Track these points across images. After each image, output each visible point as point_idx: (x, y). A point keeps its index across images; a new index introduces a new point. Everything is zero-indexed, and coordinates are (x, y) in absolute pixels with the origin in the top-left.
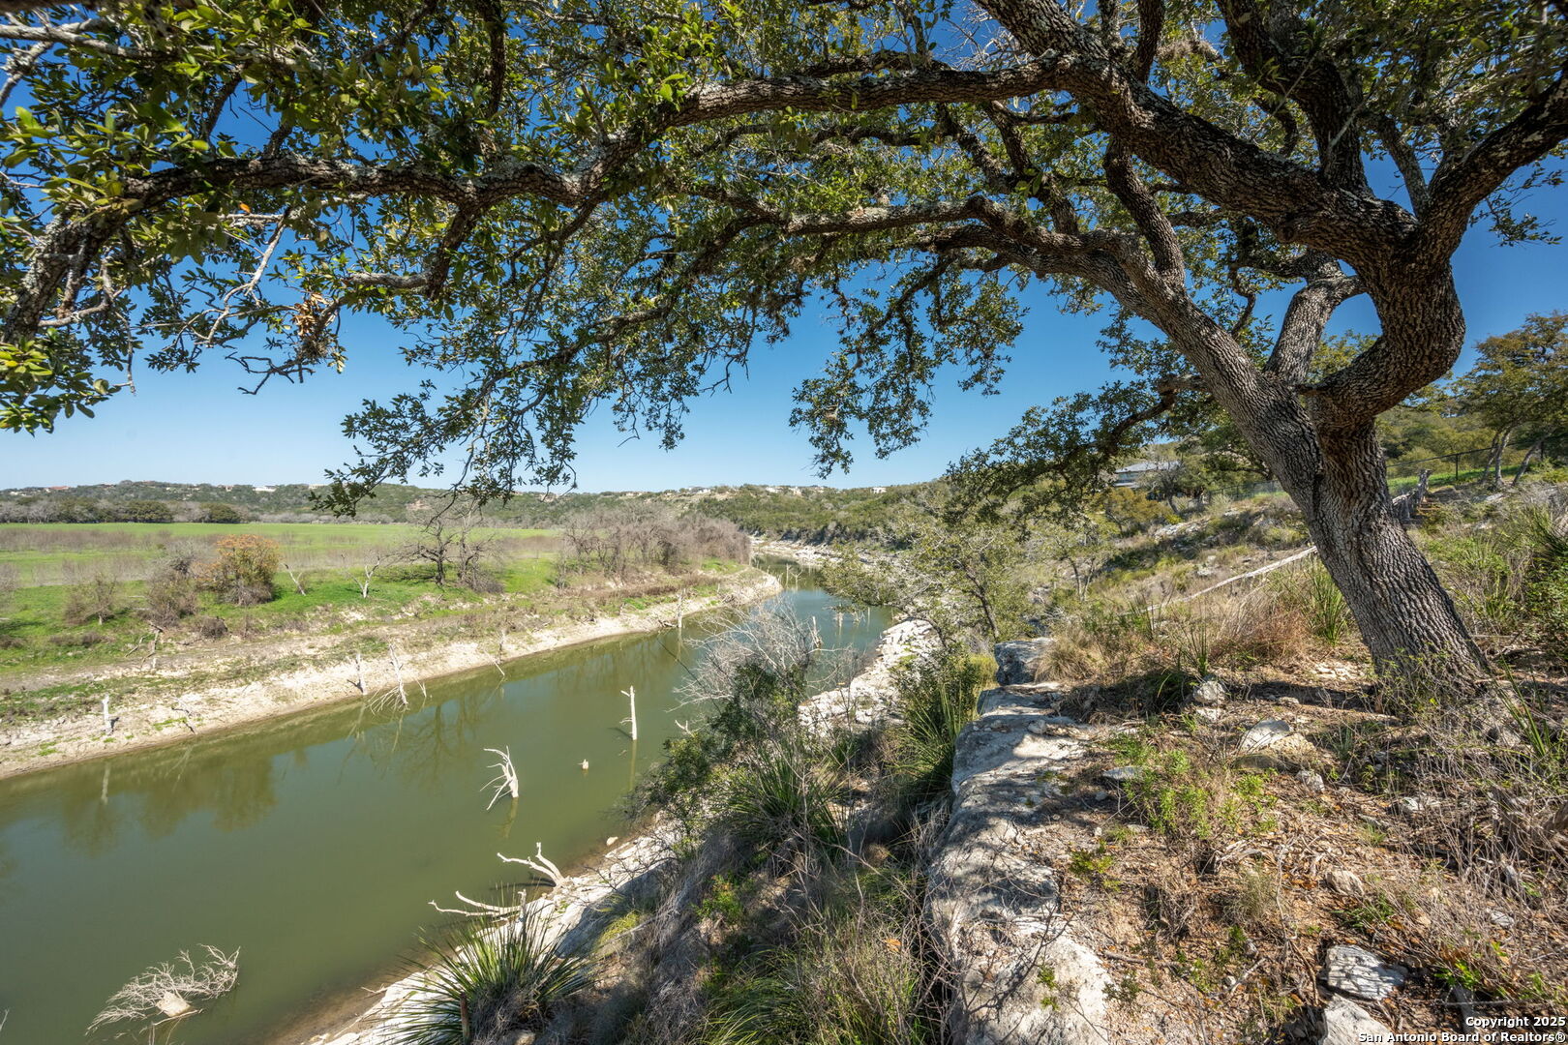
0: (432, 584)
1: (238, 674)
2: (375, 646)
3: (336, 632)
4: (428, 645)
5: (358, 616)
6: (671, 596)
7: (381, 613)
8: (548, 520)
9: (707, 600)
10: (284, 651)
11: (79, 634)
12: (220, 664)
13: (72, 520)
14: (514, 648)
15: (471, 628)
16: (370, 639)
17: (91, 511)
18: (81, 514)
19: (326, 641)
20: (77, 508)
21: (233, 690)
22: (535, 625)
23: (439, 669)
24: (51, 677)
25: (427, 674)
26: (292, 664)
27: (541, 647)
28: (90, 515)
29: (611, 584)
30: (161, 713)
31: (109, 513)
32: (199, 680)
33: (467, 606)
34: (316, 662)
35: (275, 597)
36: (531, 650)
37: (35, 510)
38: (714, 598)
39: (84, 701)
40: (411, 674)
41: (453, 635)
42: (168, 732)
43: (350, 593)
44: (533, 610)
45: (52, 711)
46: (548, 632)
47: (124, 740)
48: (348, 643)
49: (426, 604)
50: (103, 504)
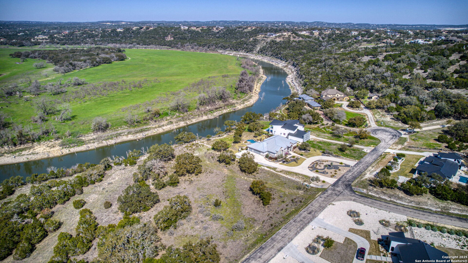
0: (178, 111)
1: (159, 127)
2: (171, 123)
3: (167, 120)
4: (178, 122)
5: (169, 118)
6: (221, 109)
7: (172, 117)
8: (214, 47)
9: (229, 109)
10: (162, 124)
11: (145, 122)
12: (157, 126)
14: (189, 122)
15: (183, 119)
16: (171, 122)
19: (166, 122)
21: (158, 129)
22: (193, 118)
23: (179, 126)
24: (145, 127)
25: (178, 127)
26: (163, 126)
27: (193, 122)
29: (208, 108)
30: (154, 131)
32: (156, 127)
33: (182, 115)
34: (166, 125)
35: (160, 116)
36: (191, 123)
38: (230, 109)
39: (148, 130)
40: (176, 127)
41: (180, 121)
42: (156, 133)
43: (167, 114)
44: (192, 115)
45: (147, 131)
46: (194, 119)
47: (153, 134)
48: (168, 122)
49: (177, 115)
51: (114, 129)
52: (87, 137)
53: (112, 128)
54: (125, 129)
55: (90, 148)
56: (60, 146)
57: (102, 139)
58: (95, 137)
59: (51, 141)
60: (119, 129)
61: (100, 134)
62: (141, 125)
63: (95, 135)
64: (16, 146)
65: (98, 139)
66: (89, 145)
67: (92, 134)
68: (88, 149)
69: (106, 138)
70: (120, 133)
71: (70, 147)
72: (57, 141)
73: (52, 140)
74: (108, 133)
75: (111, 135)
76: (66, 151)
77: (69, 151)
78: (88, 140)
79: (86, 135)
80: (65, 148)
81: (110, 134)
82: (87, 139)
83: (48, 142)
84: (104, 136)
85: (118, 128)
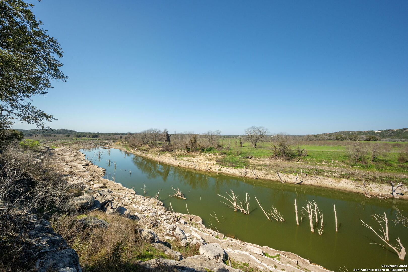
13: (338, 140)
17: (342, 138)
18: (340, 138)
20: (339, 137)
28: (342, 139)
31: (345, 138)
37: (332, 137)
50: (344, 136)
51: (312, 161)
52: (258, 160)
53: (308, 159)
54: (337, 166)
55: (247, 175)
56: (216, 161)
57: (279, 168)
58: (268, 163)
59: (215, 155)
60: (323, 163)
61: (280, 161)
62: (389, 167)
63: (271, 161)
64: (189, 152)
65: (270, 167)
66: (249, 171)
67: (267, 159)
68: (243, 175)
69: (287, 170)
70: (321, 170)
71: (225, 166)
72: (220, 156)
73: (217, 154)
74: (296, 164)
75: (299, 168)
76: (216, 169)
77: (220, 170)
78: (254, 164)
79: (258, 158)
80: (220, 165)
81: (300, 166)
82: (255, 162)
83: (212, 155)
84: (285, 165)
85: (321, 162)
